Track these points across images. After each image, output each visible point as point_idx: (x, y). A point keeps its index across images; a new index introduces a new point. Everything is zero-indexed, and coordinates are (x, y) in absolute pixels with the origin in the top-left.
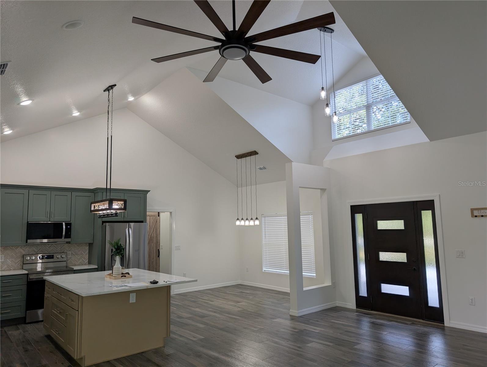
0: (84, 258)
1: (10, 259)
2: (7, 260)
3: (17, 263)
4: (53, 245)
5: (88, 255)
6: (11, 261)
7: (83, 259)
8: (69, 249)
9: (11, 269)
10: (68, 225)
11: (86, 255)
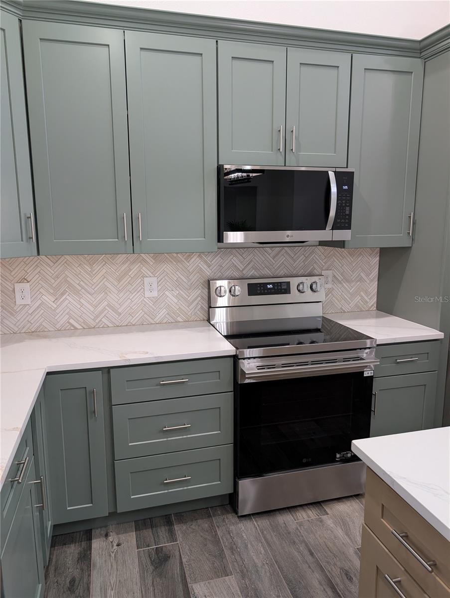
0: (366, 293)
1: (174, 289)
2: (167, 293)
3: (193, 302)
4: (283, 251)
5: (377, 283)
6: (176, 297)
7: (362, 293)
8: (325, 263)
9: (179, 319)
10: (345, 178)
11: (372, 281)
